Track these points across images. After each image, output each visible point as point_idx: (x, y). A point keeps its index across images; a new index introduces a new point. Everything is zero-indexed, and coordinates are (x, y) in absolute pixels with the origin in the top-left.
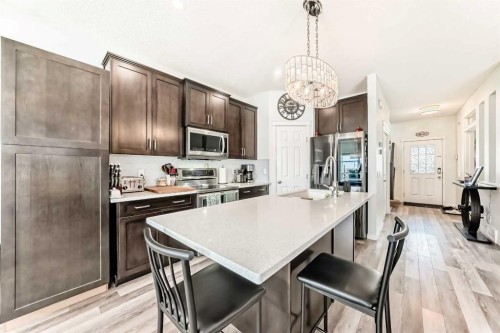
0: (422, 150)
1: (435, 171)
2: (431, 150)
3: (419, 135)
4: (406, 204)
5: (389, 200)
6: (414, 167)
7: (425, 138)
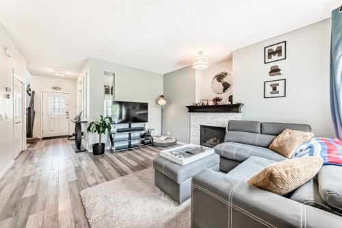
0: (57, 99)
1: (65, 114)
2: (62, 100)
3: (54, 88)
4: (44, 139)
5: (25, 139)
6: (51, 111)
7: (59, 91)
